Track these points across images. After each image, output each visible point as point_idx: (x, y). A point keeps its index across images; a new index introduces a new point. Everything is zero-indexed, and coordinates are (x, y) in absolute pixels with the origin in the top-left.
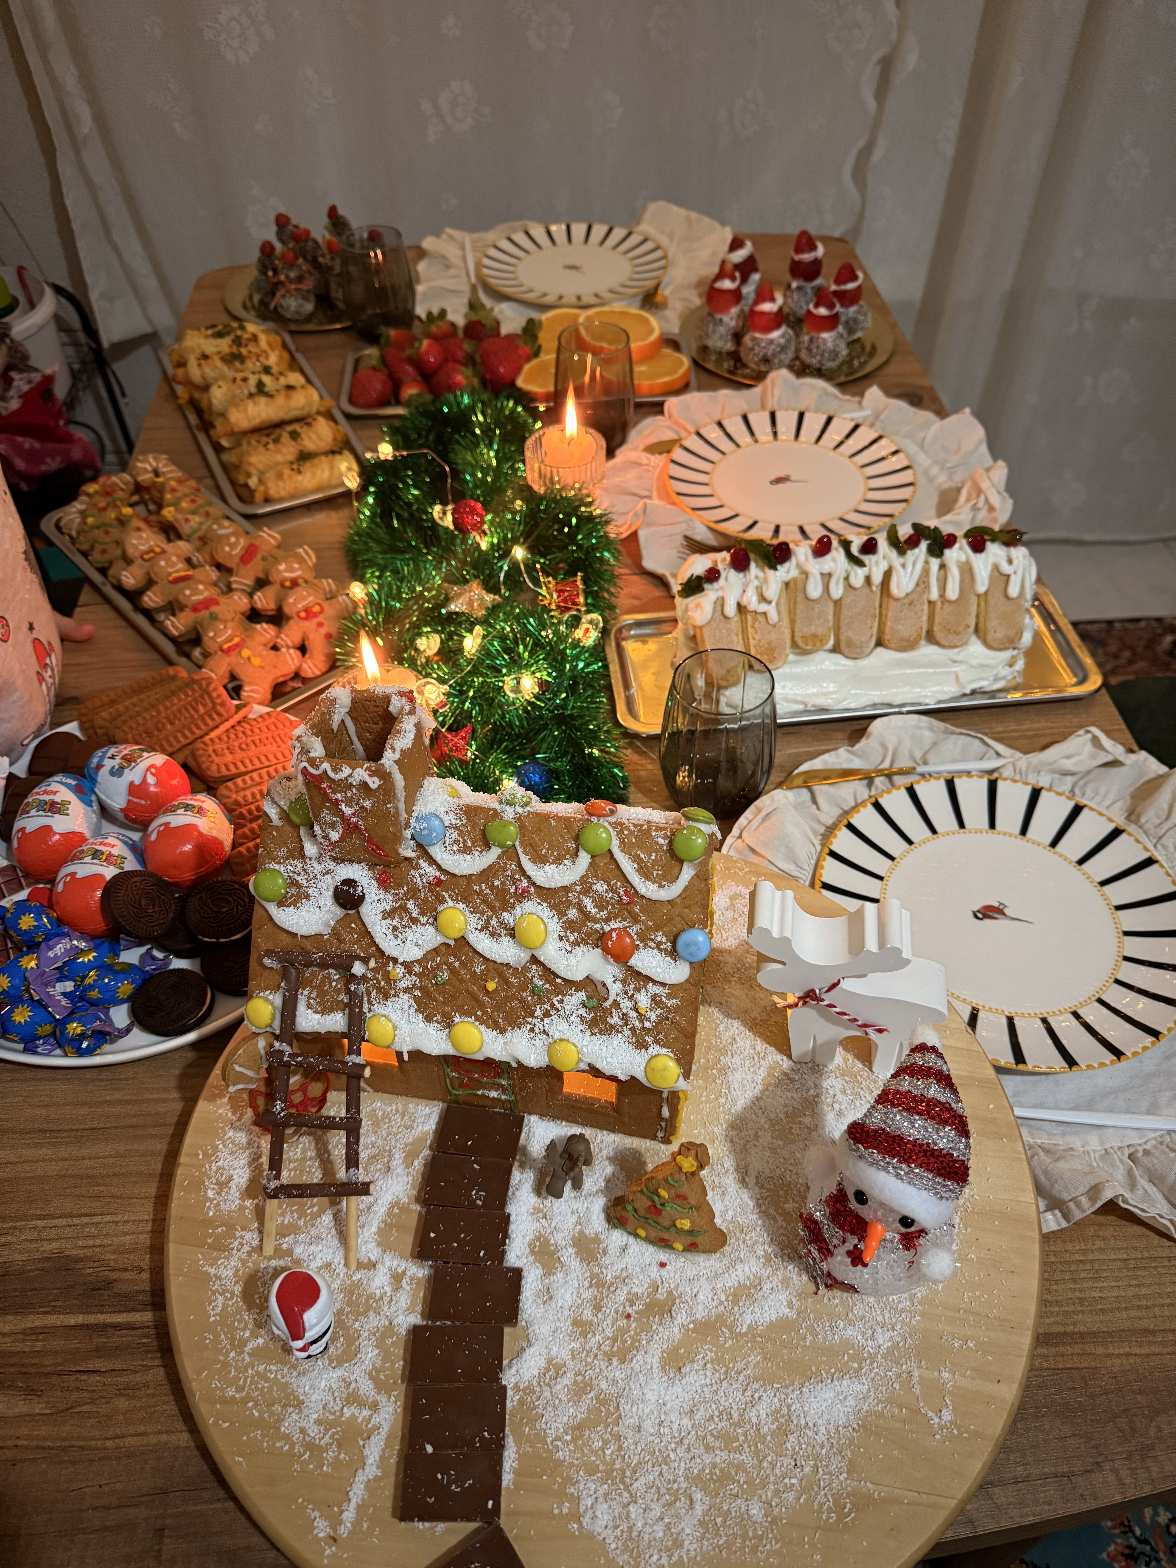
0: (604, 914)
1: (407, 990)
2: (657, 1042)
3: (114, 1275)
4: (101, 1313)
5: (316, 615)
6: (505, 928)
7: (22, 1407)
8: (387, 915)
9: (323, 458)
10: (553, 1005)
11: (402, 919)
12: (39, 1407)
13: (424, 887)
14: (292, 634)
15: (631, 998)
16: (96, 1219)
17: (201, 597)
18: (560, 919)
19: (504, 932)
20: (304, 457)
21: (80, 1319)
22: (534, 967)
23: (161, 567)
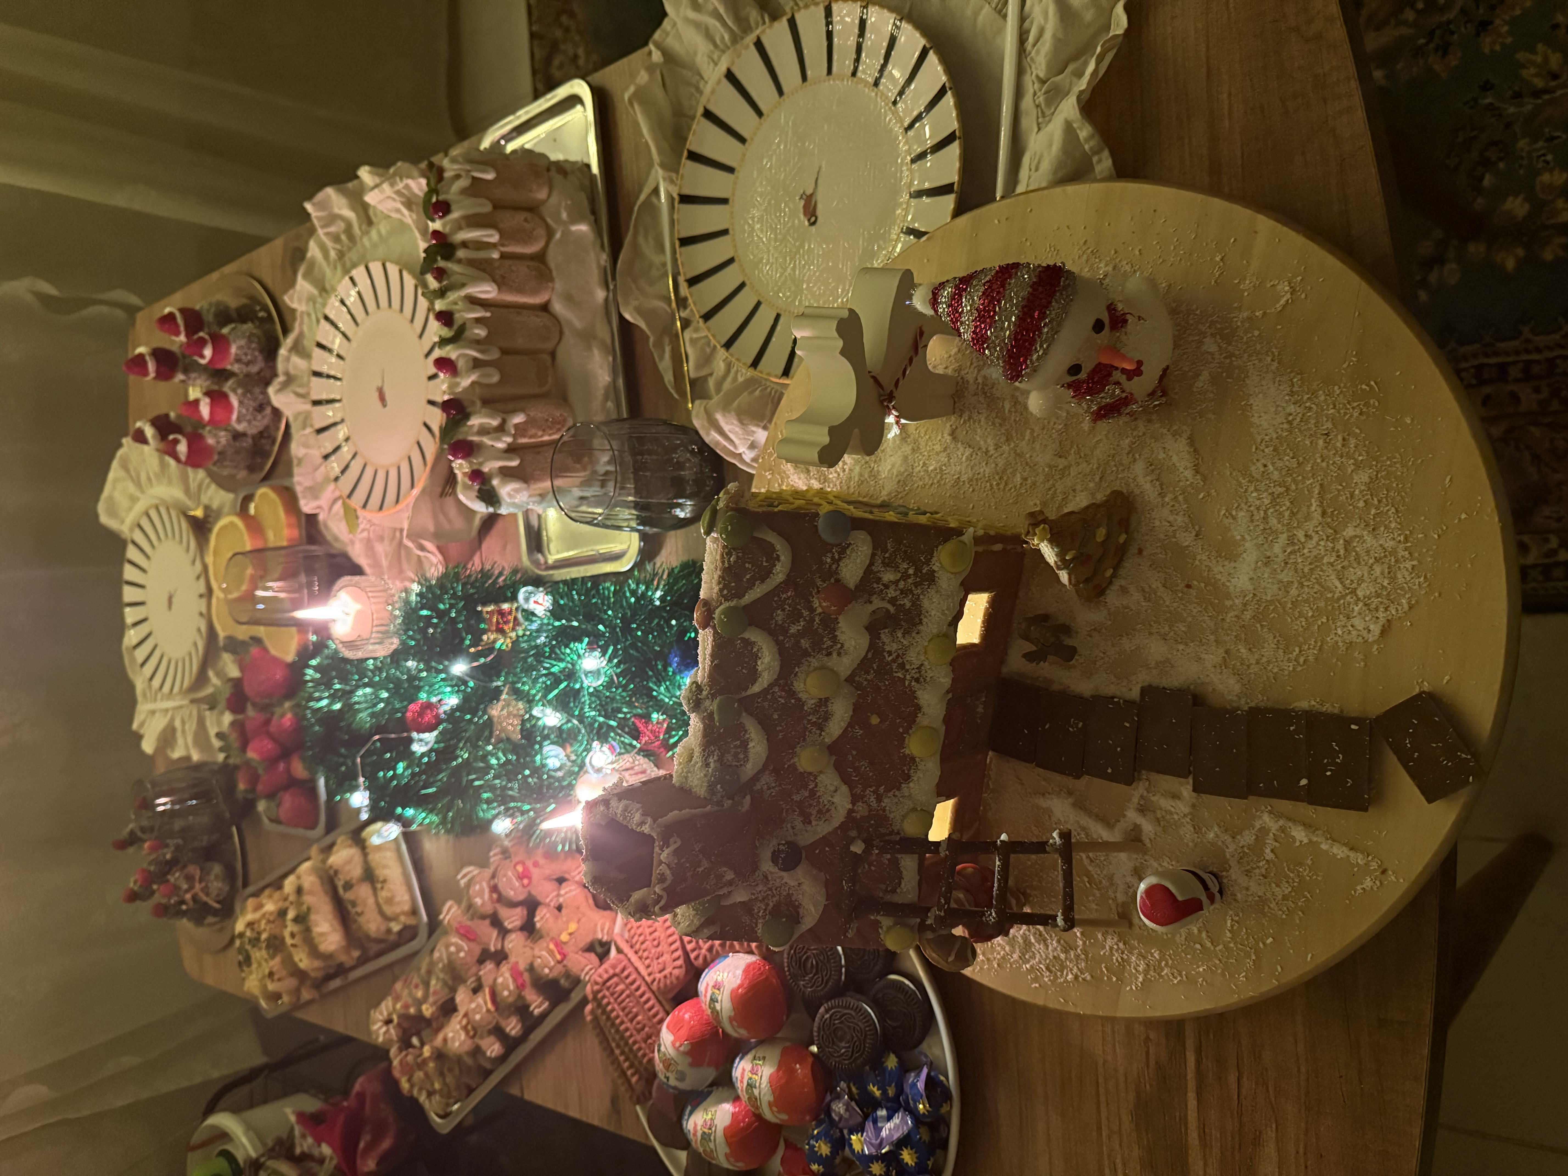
0: (806, 613)
1: (879, 799)
2: (928, 562)
3: (1152, 1063)
4: (1186, 1076)
5: (526, 869)
6: (820, 707)
7: (1270, 1150)
8: (807, 821)
9: (370, 857)
10: (894, 661)
11: (811, 805)
12: (1270, 1134)
13: (780, 785)
14: (546, 892)
15: (887, 586)
16: (1101, 1080)
17: (510, 981)
18: (810, 655)
19: (823, 709)
20: (370, 876)
21: (1191, 1096)
22: (857, 678)
23: (482, 1019)
